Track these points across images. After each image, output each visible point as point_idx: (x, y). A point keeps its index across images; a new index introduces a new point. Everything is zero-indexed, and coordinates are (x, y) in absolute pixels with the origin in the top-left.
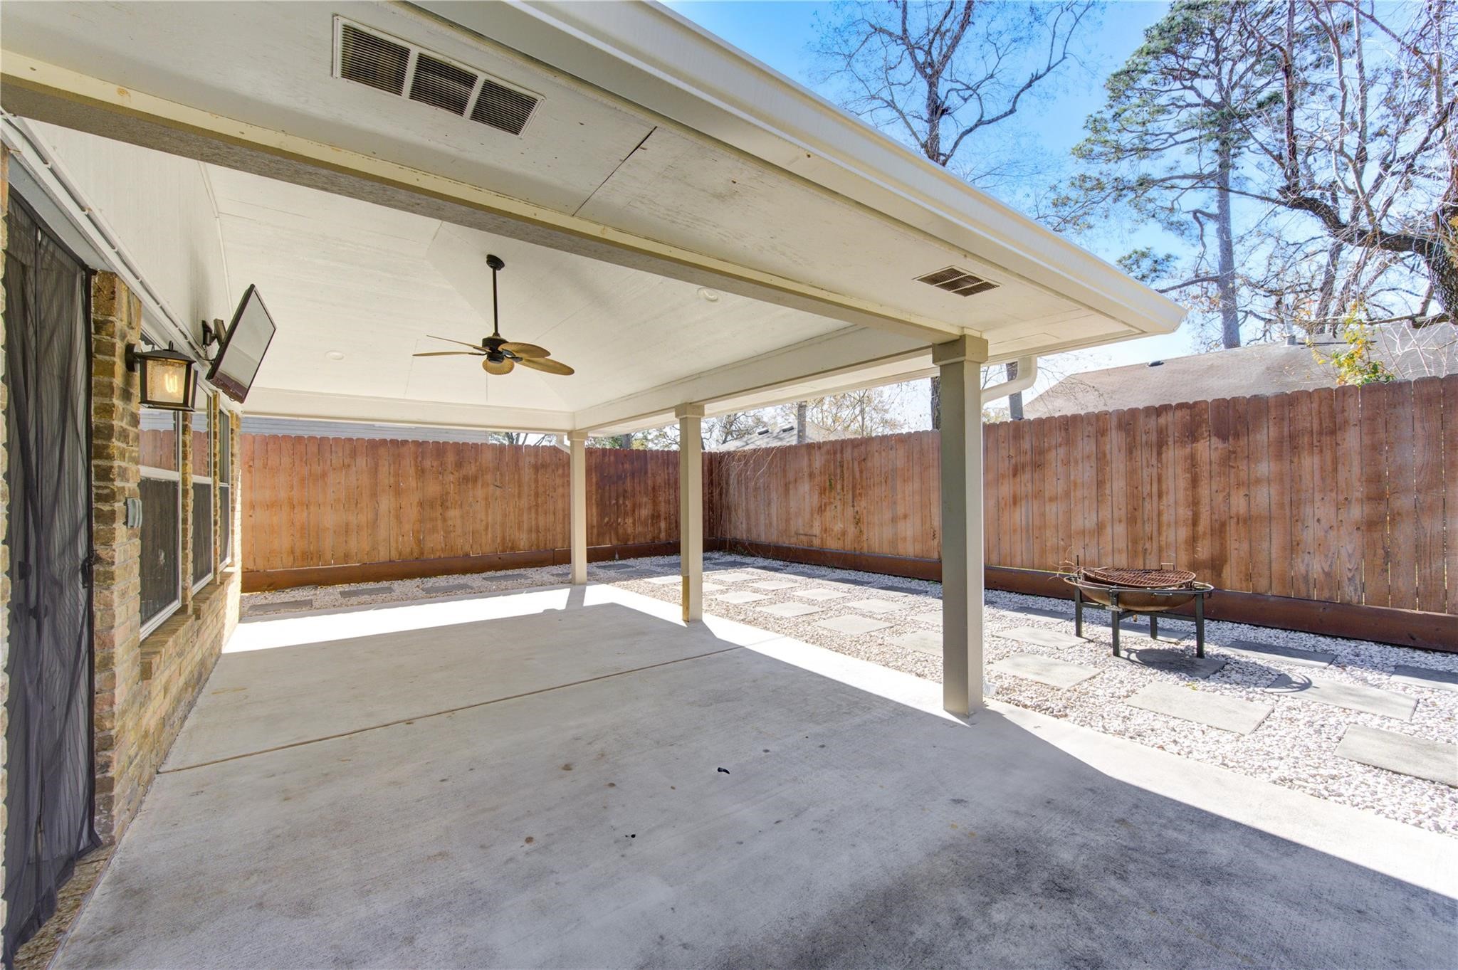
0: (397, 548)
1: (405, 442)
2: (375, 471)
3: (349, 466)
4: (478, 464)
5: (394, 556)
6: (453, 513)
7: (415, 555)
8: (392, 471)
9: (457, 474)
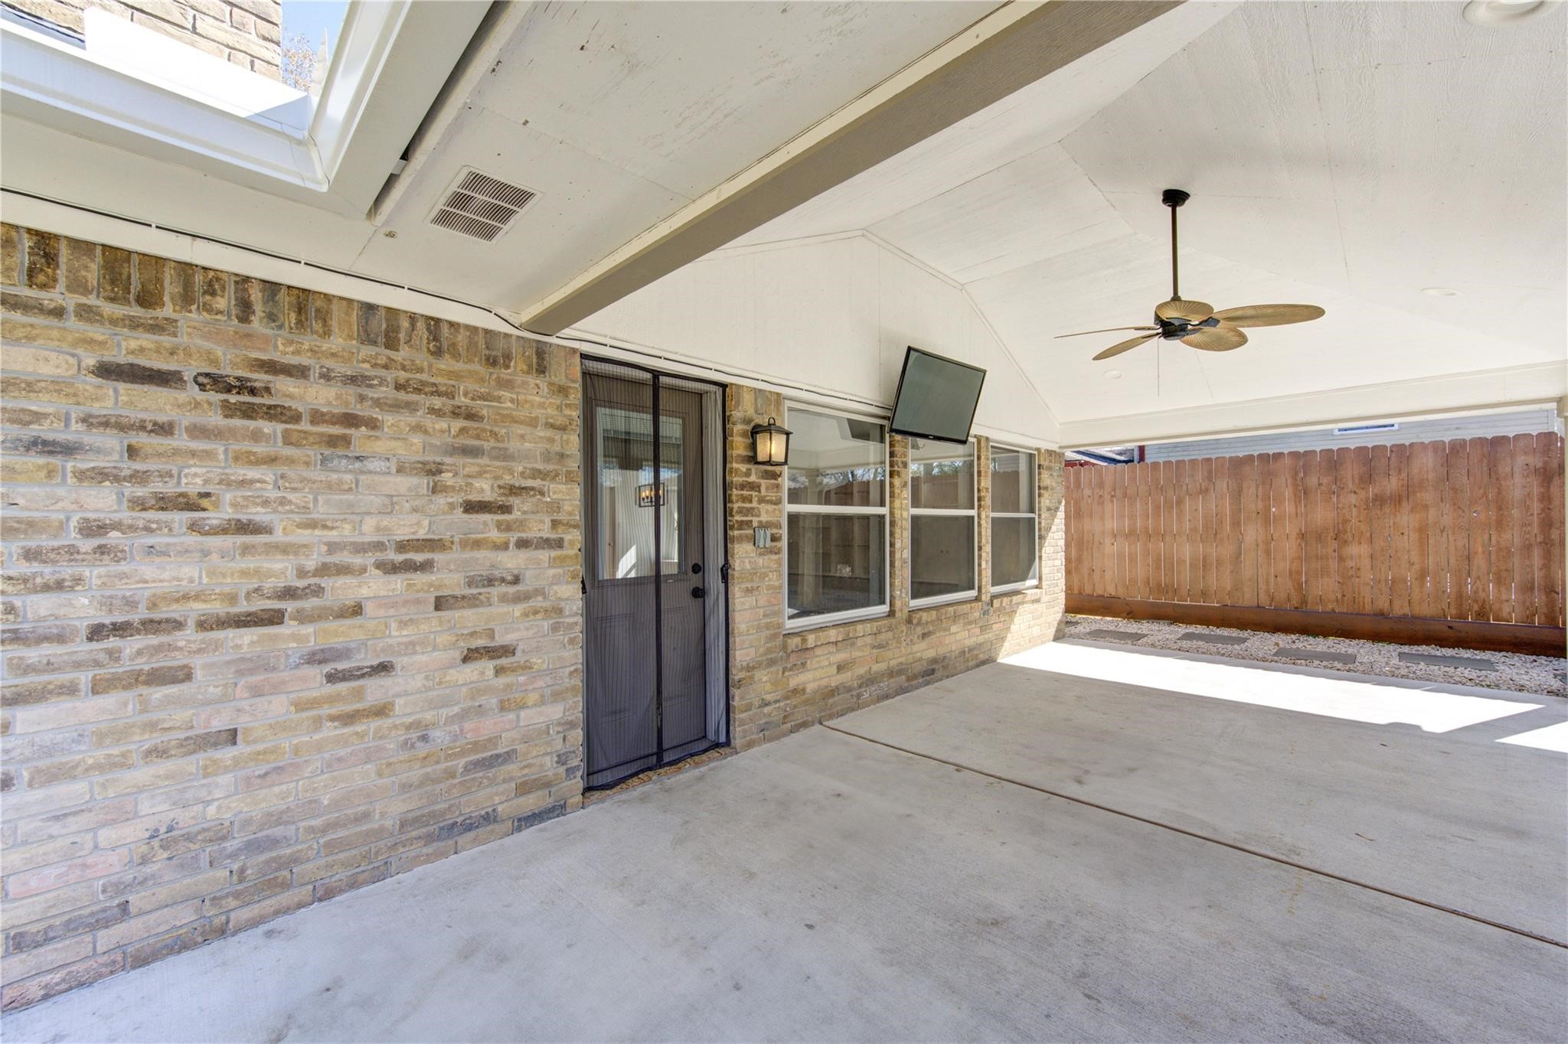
0: (1267, 591)
1: (1278, 456)
2: (1237, 494)
3: (1207, 490)
4: (1404, 475)
5: (1264, 601)
6: (1358, 551)
7: (1295, 602)
8: (1260, 494)
9: (1362, 494)
